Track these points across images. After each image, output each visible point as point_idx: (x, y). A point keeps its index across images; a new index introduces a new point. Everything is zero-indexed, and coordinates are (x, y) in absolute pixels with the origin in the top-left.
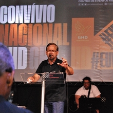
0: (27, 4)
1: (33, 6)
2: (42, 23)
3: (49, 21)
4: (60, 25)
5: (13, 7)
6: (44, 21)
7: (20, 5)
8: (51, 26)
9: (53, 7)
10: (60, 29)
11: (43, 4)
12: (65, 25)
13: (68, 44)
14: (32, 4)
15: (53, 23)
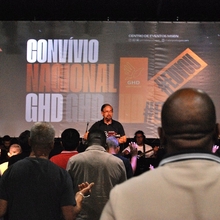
0: (63, 38)
1: (71, 41)
2: (82, 63)
3: (91, 61)
4: (105, 66)
5: (44, 41)
6: (85, 61)
7: (53, 39)
8: (93, 67)
9: (96, 42)
10: (105, 72)
11: (84, 38)
12: (112, 66)
13: (115, 90)
14: (68, 38)
15: (97, 64)
